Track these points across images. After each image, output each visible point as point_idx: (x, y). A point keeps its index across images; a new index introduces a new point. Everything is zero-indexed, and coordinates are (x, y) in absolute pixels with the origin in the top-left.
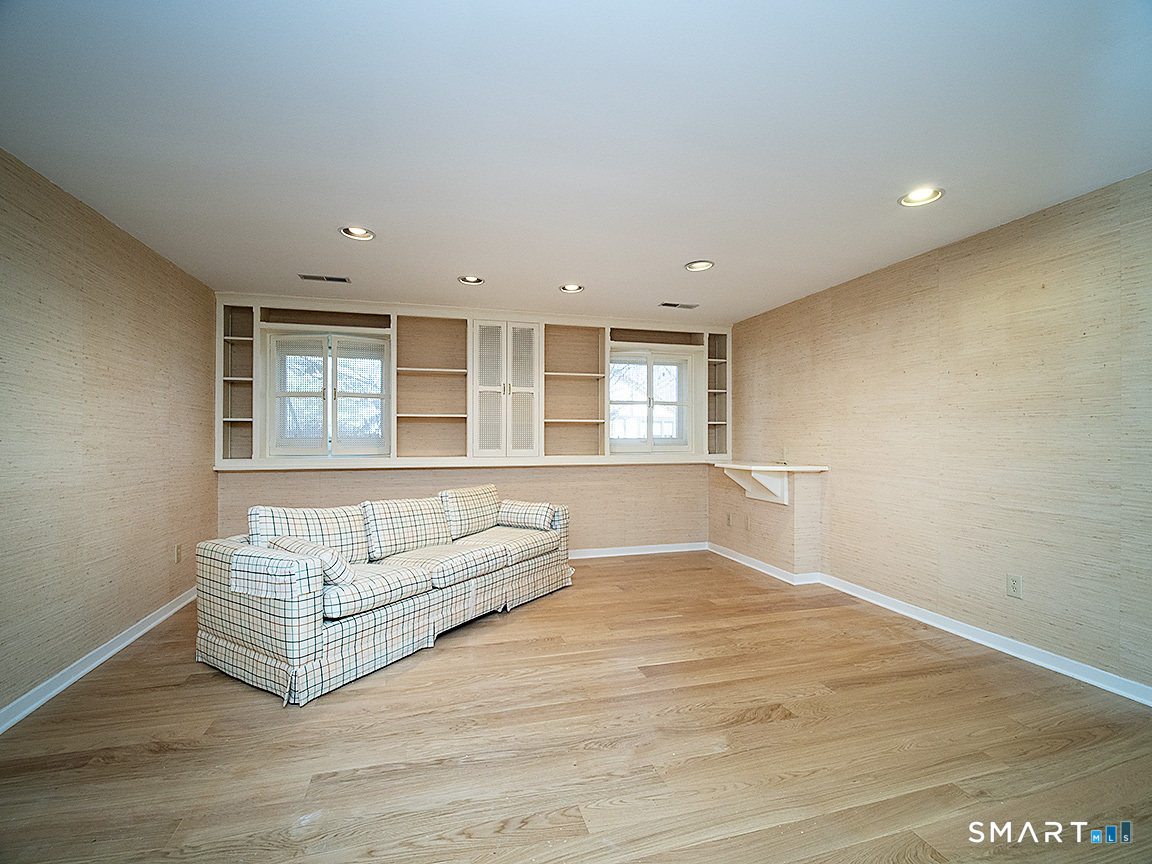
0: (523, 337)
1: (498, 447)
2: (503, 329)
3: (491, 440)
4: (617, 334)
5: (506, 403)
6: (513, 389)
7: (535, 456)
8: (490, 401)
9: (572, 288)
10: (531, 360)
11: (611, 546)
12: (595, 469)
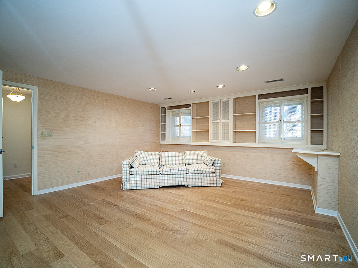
0: (226, 104)
1: (218, 140)
2: (219, 102)
3: (216, 137)
4: (261, 96)
5: (220, 125)
6: (222, 121)
7: (230, 143)
8: (216, 125)
9: (221, 86)
10: (228, 111)
11: (260, 178)
12: (253, 148)
